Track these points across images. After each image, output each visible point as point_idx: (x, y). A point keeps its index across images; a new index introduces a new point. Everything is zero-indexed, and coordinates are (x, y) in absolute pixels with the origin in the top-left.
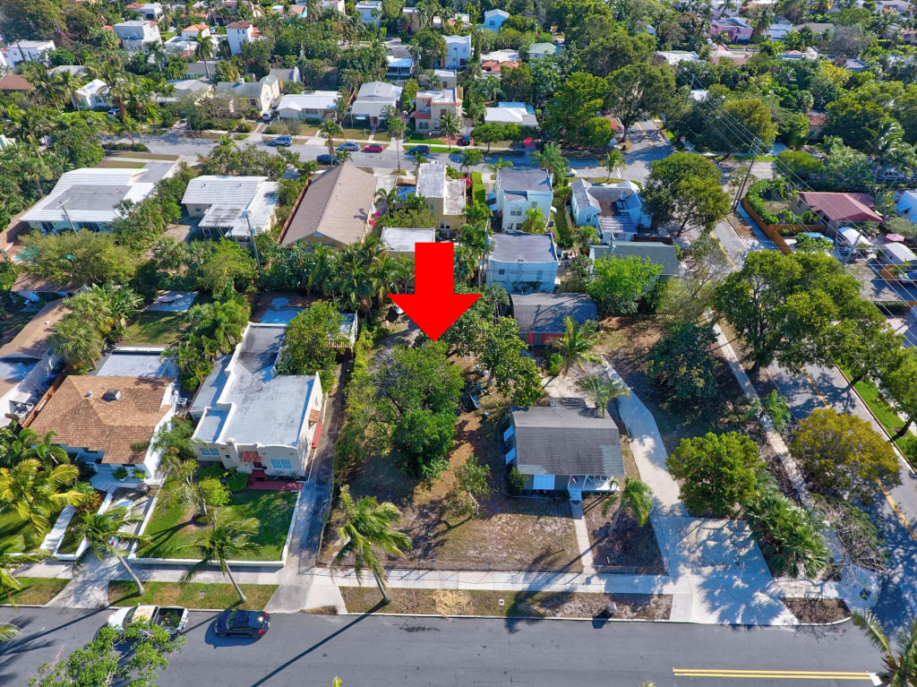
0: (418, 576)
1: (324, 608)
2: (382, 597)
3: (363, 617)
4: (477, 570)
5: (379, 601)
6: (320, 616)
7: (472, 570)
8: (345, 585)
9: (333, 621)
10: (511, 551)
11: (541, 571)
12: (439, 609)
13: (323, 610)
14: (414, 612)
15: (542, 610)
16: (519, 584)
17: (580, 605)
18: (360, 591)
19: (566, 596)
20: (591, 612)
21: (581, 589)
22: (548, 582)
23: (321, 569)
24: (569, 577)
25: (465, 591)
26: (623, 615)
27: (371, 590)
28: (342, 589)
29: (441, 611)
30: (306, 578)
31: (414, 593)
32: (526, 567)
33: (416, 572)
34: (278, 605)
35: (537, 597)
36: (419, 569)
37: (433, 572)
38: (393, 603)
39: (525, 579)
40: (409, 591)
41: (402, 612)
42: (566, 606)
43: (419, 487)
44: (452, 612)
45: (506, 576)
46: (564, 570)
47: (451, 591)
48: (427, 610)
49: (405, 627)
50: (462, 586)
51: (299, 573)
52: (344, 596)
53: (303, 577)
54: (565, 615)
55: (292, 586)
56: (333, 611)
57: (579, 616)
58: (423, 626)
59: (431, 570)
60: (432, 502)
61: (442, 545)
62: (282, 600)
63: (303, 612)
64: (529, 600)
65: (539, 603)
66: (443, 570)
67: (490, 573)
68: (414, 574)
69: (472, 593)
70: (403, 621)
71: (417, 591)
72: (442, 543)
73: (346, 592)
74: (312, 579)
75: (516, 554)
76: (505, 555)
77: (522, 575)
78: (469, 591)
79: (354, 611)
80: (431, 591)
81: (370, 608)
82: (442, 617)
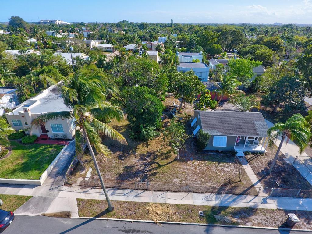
0: (137, 194)
1: (61, 213)
2: (108, 207)
3: (91, 220)
4: (180, 192)
5: (105, 209)
6: (56, 219)
7: (176, 191)
8: (81, 198)
9: (66, 223)
10: (203, 180)
11: (227, 194)
12: (151, 217)
13: (60, 214)
14: (131, 218)
15: (235, 220)
16: (213, 201)
17: (264, 218)
18: (92, 202)
19: (251, 211)
20: (275, 223)
21: (261, 206)
22: (234, 201)
23: (67, 187)
24: (249, 198)
25: (172, 205)
26: (302, 226)
27: (100, 202)
28: (79, 200)
29: (154, 218)
30: (55, 192)
31: (133, 205)
32: (216, 190)
33: (135, 191)
34: (26, 209)
35: (228, 210)
36: (137, 190)
37: (148, 192)
38: (115, 210)
39: (216, 198)
40: (129, 203)
41: (122, 218)
42: (253, 217)
43: (141, 146)
44: (162, 219)
45: (202, 196)
46: (245, 193)
47: (161, 204)
48: (142, 217)
49: (123, 229)
50: (169, 201)
51: (50, 189)
52: (79, 205)
53: (52, 192)
54: (254, 225)
55: (42, 197)
56: (67, 215)
57: (266, 226)
58: (137, 229)
59: (147, 190)
60: (148, 153)
61: (155, 175)
62: (31, 206)
63: (44, 215)
64: (223, 213)
65: (231, 215)
66: (155, 191)
67: (190, 194)
68: (134, 193)
69: (177, 206)
70: (122, 224)
71: (135, 204)
72: (155, 174)
73: (81, 203)
74: (59, 193)
75: (207, 182)
76: (199, 183)
77: (214, 196)
78: (175, 204)
79: (84, 216)
80: (146, 204)
81: (97, 214)
82: (154, 223)
